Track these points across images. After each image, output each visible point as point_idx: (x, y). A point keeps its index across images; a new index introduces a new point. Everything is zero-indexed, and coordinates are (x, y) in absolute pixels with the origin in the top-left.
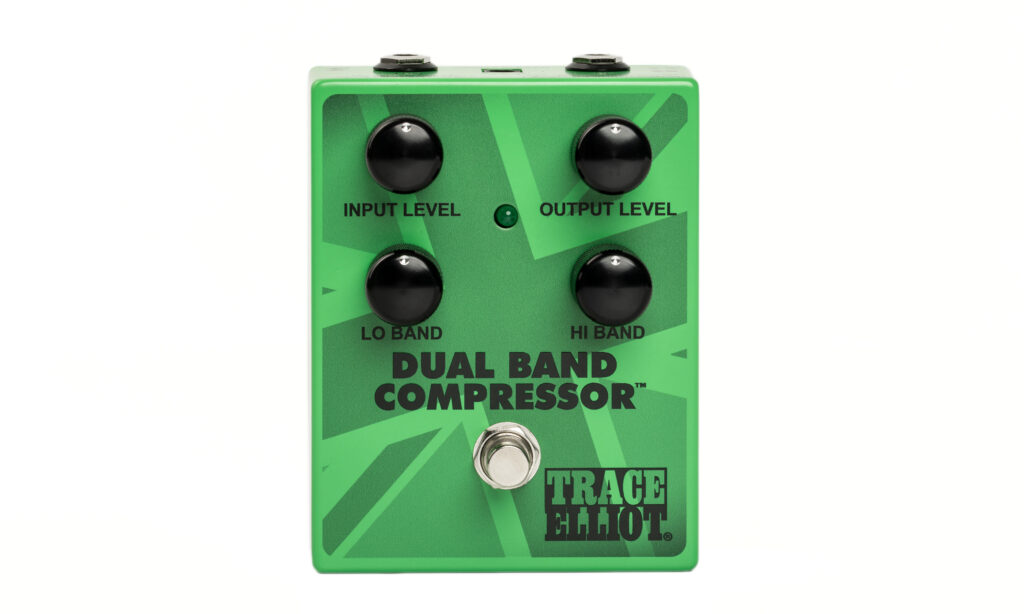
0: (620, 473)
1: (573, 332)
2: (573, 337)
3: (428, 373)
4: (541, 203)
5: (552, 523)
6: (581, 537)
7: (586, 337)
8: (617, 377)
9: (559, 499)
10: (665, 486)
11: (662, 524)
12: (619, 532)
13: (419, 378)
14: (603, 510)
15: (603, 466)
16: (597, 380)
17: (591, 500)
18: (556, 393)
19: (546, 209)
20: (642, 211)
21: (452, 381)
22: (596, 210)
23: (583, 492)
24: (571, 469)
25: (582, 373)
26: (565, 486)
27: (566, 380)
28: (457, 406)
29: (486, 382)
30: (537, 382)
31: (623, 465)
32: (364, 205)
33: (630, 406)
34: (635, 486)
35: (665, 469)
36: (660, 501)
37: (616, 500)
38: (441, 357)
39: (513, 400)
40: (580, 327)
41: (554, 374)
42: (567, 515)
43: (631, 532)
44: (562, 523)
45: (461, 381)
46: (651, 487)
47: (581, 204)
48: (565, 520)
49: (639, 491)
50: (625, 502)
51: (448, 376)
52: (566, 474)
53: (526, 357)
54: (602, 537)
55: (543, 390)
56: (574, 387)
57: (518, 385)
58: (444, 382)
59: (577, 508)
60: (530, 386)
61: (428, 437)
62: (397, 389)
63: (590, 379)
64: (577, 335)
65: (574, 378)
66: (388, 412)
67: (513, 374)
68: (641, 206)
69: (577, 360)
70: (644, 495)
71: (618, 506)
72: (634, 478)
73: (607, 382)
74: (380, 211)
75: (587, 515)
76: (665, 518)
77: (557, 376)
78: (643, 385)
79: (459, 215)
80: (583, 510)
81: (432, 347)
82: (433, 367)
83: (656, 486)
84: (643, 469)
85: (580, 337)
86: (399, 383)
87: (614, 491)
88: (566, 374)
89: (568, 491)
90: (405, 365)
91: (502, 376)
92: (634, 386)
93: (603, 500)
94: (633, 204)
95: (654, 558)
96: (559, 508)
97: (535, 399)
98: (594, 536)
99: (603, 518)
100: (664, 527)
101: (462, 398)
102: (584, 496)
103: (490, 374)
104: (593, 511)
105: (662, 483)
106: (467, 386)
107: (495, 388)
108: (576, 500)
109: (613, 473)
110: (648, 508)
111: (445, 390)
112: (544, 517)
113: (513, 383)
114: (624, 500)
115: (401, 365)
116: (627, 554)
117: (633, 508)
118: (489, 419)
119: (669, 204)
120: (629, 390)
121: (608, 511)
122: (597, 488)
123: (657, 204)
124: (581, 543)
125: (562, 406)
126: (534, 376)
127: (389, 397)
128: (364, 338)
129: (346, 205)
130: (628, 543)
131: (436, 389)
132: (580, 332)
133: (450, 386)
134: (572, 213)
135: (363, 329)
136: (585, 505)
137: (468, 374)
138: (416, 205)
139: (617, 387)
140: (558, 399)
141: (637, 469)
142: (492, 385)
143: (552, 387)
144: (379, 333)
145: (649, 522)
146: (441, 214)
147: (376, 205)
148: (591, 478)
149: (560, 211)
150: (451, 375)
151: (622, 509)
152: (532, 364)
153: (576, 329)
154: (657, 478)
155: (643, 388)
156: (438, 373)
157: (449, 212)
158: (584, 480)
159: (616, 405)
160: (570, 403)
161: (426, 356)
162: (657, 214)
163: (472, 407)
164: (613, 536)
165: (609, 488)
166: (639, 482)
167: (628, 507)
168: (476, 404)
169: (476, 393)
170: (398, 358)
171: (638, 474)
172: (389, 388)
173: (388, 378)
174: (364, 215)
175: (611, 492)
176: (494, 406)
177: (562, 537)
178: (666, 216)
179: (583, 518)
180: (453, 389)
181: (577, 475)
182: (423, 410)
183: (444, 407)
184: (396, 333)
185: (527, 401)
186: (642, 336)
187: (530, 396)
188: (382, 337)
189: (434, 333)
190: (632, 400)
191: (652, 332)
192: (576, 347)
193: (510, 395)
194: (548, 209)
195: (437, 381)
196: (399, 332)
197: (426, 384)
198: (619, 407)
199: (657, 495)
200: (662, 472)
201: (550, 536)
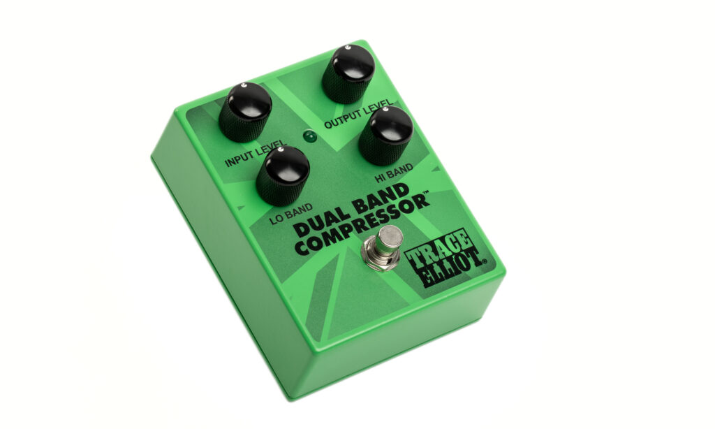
0: (442, 239)
1: (377, 180)
2: (378, 182)
3: (315, 228)
4: (324, 124)
5: (424, 279)
6: (442, 279)
7: (385, 179)
8: (412, 193)
9: (420, 265)
10: (468, 237)
11: (477, 255)
12: (459, 269)
13: (313, 233)
14: (445, 261)
15: (431, 239)
16: (403, 198)
17: (436, 259)
18: (386, 212)
19: (328, 125)
20: (376, 108)
21: (331, 227)
22: (353, 116)
23: (430, 256)
24: (417, 247)
25: (394, 198)
26: (419, 257)
27: (387, 205)
28: (341, 239)
29: (348, 221)
30: (374, 211)
31: (441, 235)
32: (235, 158)
33: (427, 204)
34: (453, 243)
35: (463, 228)
36: (470, 245)
37: (448, 254)
38: (318, 218)
39: (367, 225)
41: (380, 204)
42: (429, 271)
43: (465, 266)
44: (428, 276)
45: (335, 226)
46: (462, 240)
47: (344, 116)
48: (428, 274)
49: (457, 244)
50: (454, 253)
51: (328, 225)
52: (416, 250)
53: (361, 201)
54: (452, 275)
55: (379, 213)
56: (394, 206)
57: (366, 217)
58: (327, 229)
59: (431, 265)
60: (372, 215)
61: (335, 260)
62: (305, 242)
63: (399, 200)
64: (380, 180)
65: (391, 202)
66: (307, 256)
67: (360, 212)
68: (374, 106)
69: (387, 192)
70: (460, 246)
71: (451, 256)
72: (450, 239)
73: (409, 197)
74: (245, 158)
75: (438, 267)
76: (478, 253)
77: (382, 204)
78: (427, 192)
80: (435, 265)
81: (311, 214)
82: (317, 225)
83: (464, 239)
84: (452, 233)
85: (382, 180)
86: (305, 239)
87: (445, 249)
88: (386, 201)
89: (422, 259)
90: (302, 229)
91: (355, 215)
92: (423, 194)
93: (442, 256)
94: (369, 107)
95: (484, 275)
96: (422, 269)
97: (378, 220)
98: (448, 276)
99: (447, 265)
100: (480, 257)
101: (341, 234)
102: (431, 258)
103: (348, 216)
104: (440, 263)
105: (466, 236)
106: (339, 227)
107: (355, 222)
108: (429, 262)
109: (438, 241)
110: (467, 251)
111: (330, 234)
112: (417, 277)
113: (362, 216)
114: (452, 252)
115: (300, 230)
116: (469, 278)
117: (459, 254)
118: (360, 238)
119: (387, 100)
120: (422, 197)
121: (448, 261)
122: (435, 251)
124: (443, 282)
125: (393, 217)
126: (371, 209)
127: (303, 248)
129: (226, 162)
130: (467, 272)
131: (325, 235)
132: (380, 178)
133: (331, 230)
134: (342, 122)
135: (270, 219)
136: (434, 262)
137: (337, 221)
138: (262, 148)
139: (415, 198)
140: (389, 215)
141: (449, 234)
142: (353, 222)
143: (383, 210)
144: (279, 218)
145: (471, 258)
147: (241, 155)
148: (429, 248)
149: (335, 123)
150: (329, 224)
151: (453, 257)
152: (366, 203)
153: (378, 177)
154: (462, 235)
156: (321, 227)
157: (280, 145)
158: (426, 250)
159: (420, 207)
160: (397, 215)
161: (310, 221)
162: (383, 107)
163: (349, 237)
164: (458, 273)
165: (441, 249)
166: (454, 240)
167: (457, 255)
168: (349, 234)
169: (346, 229)
170: (297, 227)
171: (451, 236)
172: (301, 244)
173: (299, 240)
174: (238, 163)
175: (443, 251)
176: (359, 231)
177: (432, 283)
178: (389, 106)
179: (437, 269)
180: (333, 231)
181: (422, 249)
182: (325, 247)
183: (335, 242)
184: (288, 215)
185: (374, 222)
186: (412, 168)
187: (374, 219)
188: (282, 220)
189: (307, 207)
190: (426, 201)
191: (416, 164)
192: (383, 186)
193: (364, 223)
194: (329, 124)
195: (323, 231)
196: (290, 214)
197: (318, 234)
198: (422, 207)
199: (467, 243)
200: (462, 230)
201: (426, 285)
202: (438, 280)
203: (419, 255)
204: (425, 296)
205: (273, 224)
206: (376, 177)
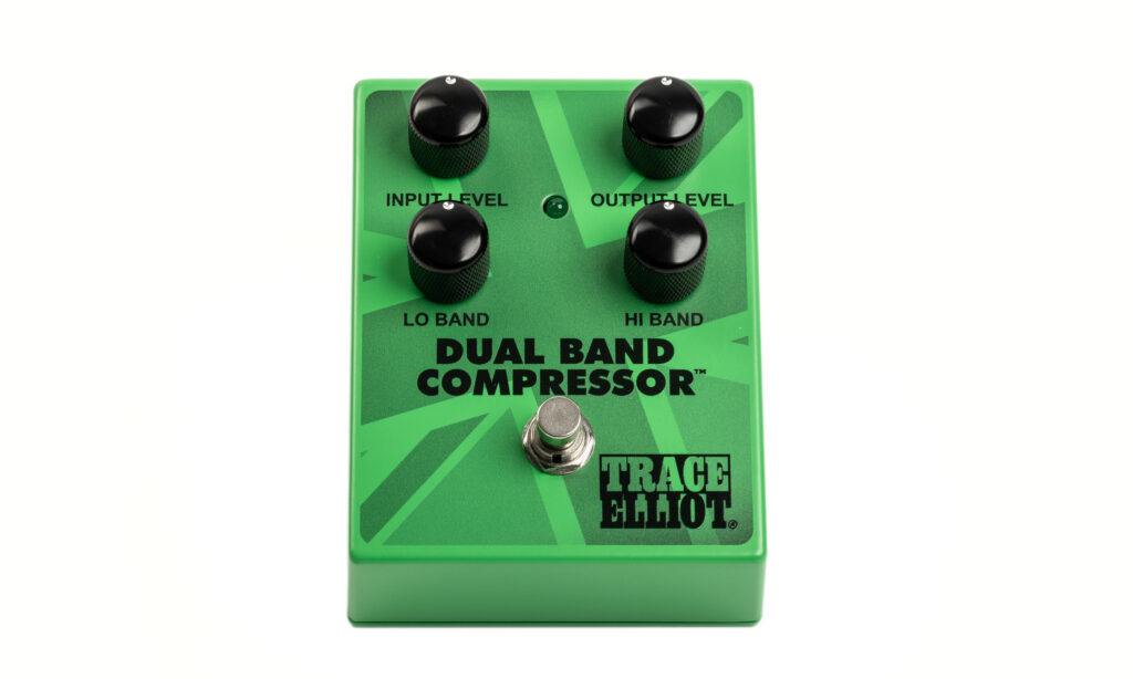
0: (680, 460)
1: (628, 319)
2: (627, 324)
3: (473, 358)
4: (592, 193)
5: (608, 511)
6: (640, 525)
7: (641, 324)
8: (675, 364)
9: (614, 485)
10: (728, 473)
11: (726, 511)
12: (680, 519)
13: (464, 364)
14: (663, 497)
15: (661, 452)
16: (654, 367)
17: (650, 487)
18: (610, 379)
19: (597, 200)
20: (698, 202)
21: (500, 367)
22: (650, 201)
23: (641, 479)
24: (627, 456)
25: (637, 359)
26: (621, 473)
27: (621, 367)
28: (505, 391)
29: (536, 368)
30: (590, 368)
31: (682, 451)
32: (407, 195)
33: (689, 392)
34: (696, 473)
35: (728, 456)
36: (724, 488)
37: (677, 486)
38: (487, 343)
39: (564, 386)
40: (635, 315)
41: (607, 360)
42: (624, 502)
43: (693, 519)
45: (509, 367)
46: (714, 474)
47: (633, 195)
48: (620, 506)
49: (701, 478)
50: (686, 489)
51: (497, 362)
52: (622, 461)
53: (578, 344)
54: (661, 525)
55: (595, 376)
56: (629, 373)
57: (570, 372)
58: (491, 367)
59: (634, 495)
60: (583, 372)
61: (474, 422)
62: (441, 375)
63: (646, 366)
64: (631, 322)
65: (629, 364)
66: (431, 397)
67: (565, 359)
68: (697, 197)
69: (632, 346)
70: (706, 482)
71: (678, 494)
72: (696, 465)
73: (665, 369)
74: (424, 201)
75: (645, 503)
76: (729, 505)
77: (611, 362)
78: (703, 371)
79: (506, 205)
80: (641, 497)
81: (479, 334)
82: (479, 353)
83: (719, 473)
84: (704, 456)
85: (635, 324)
86: (443, 369)
87: (675, 478)
88: (621, 360)
89: (625, 477)
90: (450, 351)
91: (553, 361)
92: (693, 372)
93: (662, 487)
94: (688, 195)
95: (719, 546)
96: (616, 495)
97: (588, 385)
98: (652, 524)
99: (663, 505)
100: (728, 514)
101: (511, 383)
102: (641, 483)
103: (541, 360)
104: (652, 498)
105: (726, 469)
106: (515, 372)
107: (545, 374)
108: (633, 487)
109: (673, 459)
110: (711, 495)
111: (492, 377)
112: (599, 505)
113: (564, 369)
114: (685, 487)
115: (445, 352)
116: (687, 541)
117: (695, 495)
119: (725, 196)
120: (688, 376)
121: (668, 498)
122: (656, 475)
123: (713, 195)
124: (639, 530)
125: (616, 391)
126: (587, 362)
127: (432, 382)
128: (406, 324)
129: (388, 195)
130: (690, 531)
131: (483, 375)
132: (635, 319)
133: (497, 372)
134: (624, 204)
135: (406, 315)
136: (643, 492)
137: (517, 359)
138: (462, 195)
139: (674, 374)
140: (613, 385)
141: (698, 456)
142: (542, 372)
143: (606, 373)
144: (422, 319)
145: (713, 509)
146: (487, 204)
147: (420, 195)
148: (649, 465)
149: (612, 201)
150: (499, 360)
152: (585, 350)
153: (631, 316)
154: (719, 465)
155: (703, 374)
156: (485, 359)
157: (496, 202)
158: (641, 466)
159: (674, 392)
160: (626, 389)
161: (472, 343)
162: (713, 204)
163: (521, 393)
164: (674, 524)
165: (668, 475)
166: (701, 469)
167: (690, 495)
168: (525, 390)
169: (525, 379)
170: (442, 344)
171: (700, 461)
172: (434, 373)
173: (433, 365)
174: (407, 204)
175: (670, 479)
176: (544, 392)
177: (618, 525)
178: (723, 207)
179: (641, 505)
180: (501, 375)
181: (634, 462)
182: (469, 395)
183: (491, 392)
184: (441, 320)
185: (579, 387)
186: (700, 323)
187: (583, 382)
188: (426, 323)
189: (481, 319)
190: (692, 386)
191: (711, 319)
192: (630, 334)
193: (561, 381)
194: (600, 199)
195: (483, 367)
196: (444, 319)
197: (472, 370)
198: (678, 393)
199: (720, 482)
200: (726, 459)
201: (606, 523)
202: (631, 524)
203: (624, 468)
204: (591, 540)
206: (627, 315)
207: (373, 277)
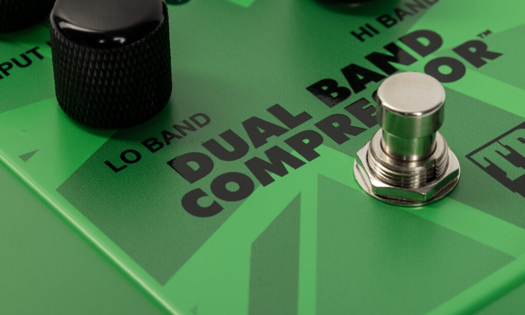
1: (359, 37)
2: (362, 40)
3: (225, 156)
7: (377, 32)
8: (451, 43)
9: (514, 172)
13: (221, 167)
16: (432, 57)
21: (266, 147)
24: (496, 140)
25: (408, 61)
26: (507, 157)
28: (297, 164)
29: (308, 126)
30: (366, 94)
33: (494, 56)
38: (229, 136)
39: (355, 122)
40: (361, 28)
45: (276, 141)
51: (256, 146)
52: (496, 146)
57: (349, 108)
58: (257, 153)
60: (363, 101)
61: (295, 205)
62: (207, 189)
63: (423, 60)
64: (365, 36)
65: (404, 69)
66: (218, 215)
67: (331, 102)
69: (389, 54)
73: (445, 52)
74: (24, 62)
78: (487, 33)
81: (209, 133)
82: (230, 148)
85: (371, 35)
86: (204, 184)
88: (392, 71)
89: (516, 159)
90: (194, 166)
91: (319, 110)
92: (479, 38)
101: (295, 154)
103: (305, 117)
107: (324, 125)
113: (339, 109)
115: (188, 168)
120: (478, 44)
126: (357, 91)
127: (203, 202)
131: (254, 164)
132: (365, 32)
133: (268, 153)
135: (108, 163)
137: (279, 131)
139: (461, 50)
144: (131, 156)
147: (14, 60)
150: (259, 142)
152: (343, 83)
153: (358, 31)
155: (490, 36)
156: (241, 150)
158: (522, 140)
159: (478, 63)
161: (211, 145)
163: (316, 156)
168: (318, 150)
169: (306, 141)
170: (178, 164)
173: (187, 187)
176: (341, 140)
180: (275, 153)
181: (509, 141)
182: (260, 188)
183: (283, 172)
184: (152, 145)
185: (373, 114)
187: (372, 109)
188: (139, 157)
189: (197, 121)
190: (490, 49)
192: (377, 45)
193: (349, 121)
195: (248, 157)
197: (239, 166)
198: (483, 63)
205: (116, 170)
206: (353, 33)
207: (33, 153)
